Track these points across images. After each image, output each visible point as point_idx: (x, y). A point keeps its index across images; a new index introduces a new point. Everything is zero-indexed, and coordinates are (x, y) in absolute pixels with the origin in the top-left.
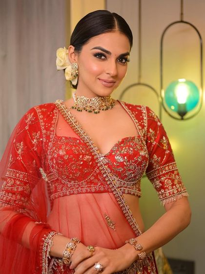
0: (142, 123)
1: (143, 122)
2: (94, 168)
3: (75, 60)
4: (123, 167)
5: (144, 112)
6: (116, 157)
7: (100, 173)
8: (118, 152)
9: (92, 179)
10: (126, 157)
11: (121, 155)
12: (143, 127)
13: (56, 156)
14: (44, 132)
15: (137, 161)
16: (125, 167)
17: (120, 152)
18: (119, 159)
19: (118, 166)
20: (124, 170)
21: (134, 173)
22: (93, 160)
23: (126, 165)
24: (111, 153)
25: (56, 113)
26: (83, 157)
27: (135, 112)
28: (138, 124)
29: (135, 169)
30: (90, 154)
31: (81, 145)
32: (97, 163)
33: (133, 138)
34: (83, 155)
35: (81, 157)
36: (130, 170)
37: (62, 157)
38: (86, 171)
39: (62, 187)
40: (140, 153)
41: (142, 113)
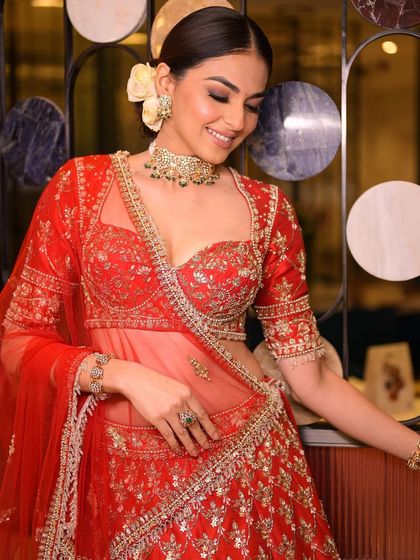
0: (264, 217)
1: (267, 217)
2: (154, 289)
3: (167, 90)
4: (204, 293)
5: (274, 198)
6: (195, 275)
7: (164, 298)
8: (201, 266)
9: (149, 306)
10: (211, 277)
11: (204, 271)
12: (264, 225)
13: (92, 260)
14: (84, 209)
15: (231, 285)
16: (208, 293)
17: (204, 265)
18: (200, 277)
19: (196, 290)
20: (207, 297)
21: (223, 304)
22: (153, 274)
23: (209, 290)
24: (187, 266)
25: (110, 176)
26: (136, 268)
27: (257, 195)
28: (256, 219)
29: (225, 299)
30: (150, 264)
31: (137, 246)
32: (159, 281)
33: (236, 244)
34: (138, 265)
35: (133, 267)
36: (216, 299)
37: (101, 265)
38: (139, 292)
39: (101, 313)
40: (240, 272)
41: (270, 199)
